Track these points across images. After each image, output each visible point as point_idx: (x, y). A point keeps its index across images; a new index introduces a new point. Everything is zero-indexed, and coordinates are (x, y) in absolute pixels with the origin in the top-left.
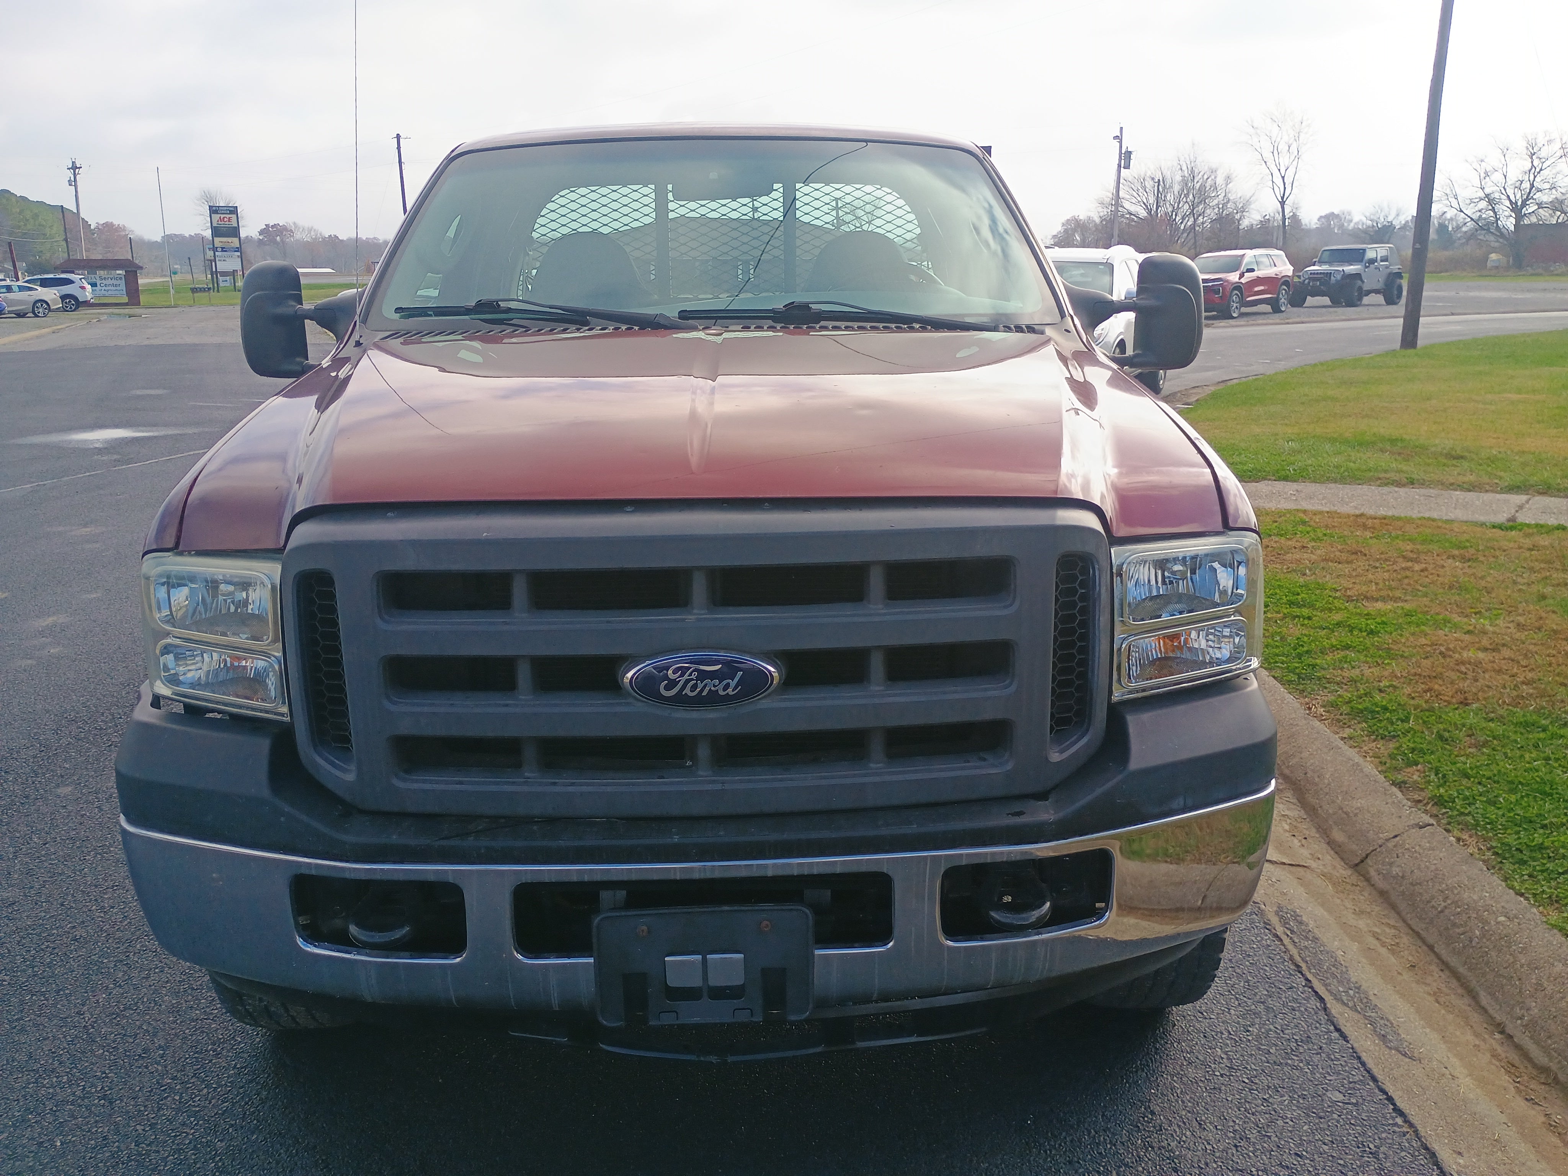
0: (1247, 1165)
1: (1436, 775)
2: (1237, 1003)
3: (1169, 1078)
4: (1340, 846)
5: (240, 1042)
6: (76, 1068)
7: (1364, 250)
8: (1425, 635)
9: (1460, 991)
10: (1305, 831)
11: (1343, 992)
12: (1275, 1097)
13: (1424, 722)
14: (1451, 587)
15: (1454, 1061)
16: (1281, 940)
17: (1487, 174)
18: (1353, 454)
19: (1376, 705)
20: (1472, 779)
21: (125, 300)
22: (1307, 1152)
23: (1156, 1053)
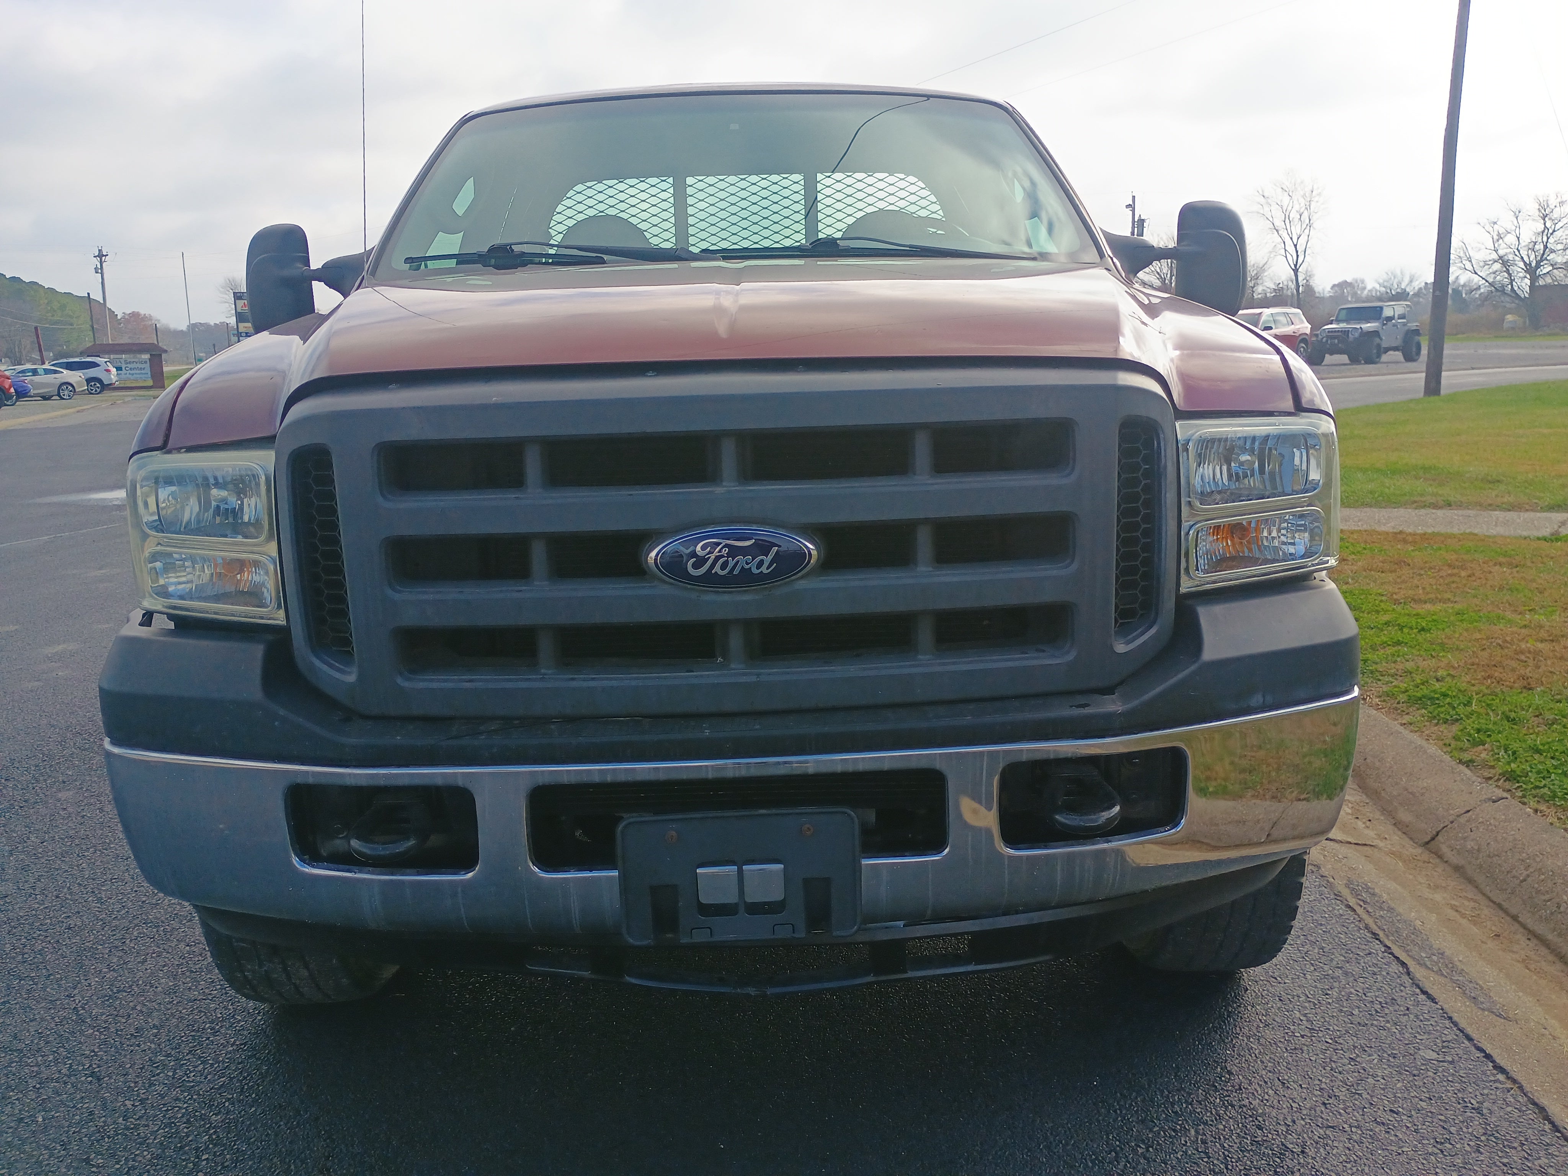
0: (1338, 1122)
1: (1505, 752)
2: (1312, 968)
3: (1245, 1039)
4: (1407, 826)
5: (240, 1020)
6: (64, 1047)
7: (1381, 308)
8: (1479, 630)
9: (1551, 958)
10: (1368, 814)
11: (1426, 957)
12: (1363, 1056)
13: (1488, 705)
14: (1501, 588)
15: (1553, 1022)
16: (1354, 910)
17: (1500, 237)
18: (1386, 480)
19: (1435, 691)
20: (1545, 754)
21: (150, 383)
22: (1403, 1108)
23: (1228, 1016)
